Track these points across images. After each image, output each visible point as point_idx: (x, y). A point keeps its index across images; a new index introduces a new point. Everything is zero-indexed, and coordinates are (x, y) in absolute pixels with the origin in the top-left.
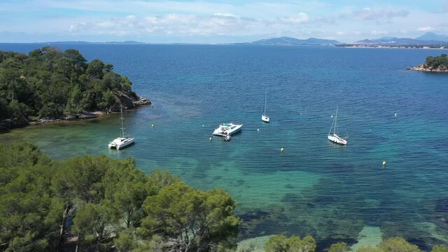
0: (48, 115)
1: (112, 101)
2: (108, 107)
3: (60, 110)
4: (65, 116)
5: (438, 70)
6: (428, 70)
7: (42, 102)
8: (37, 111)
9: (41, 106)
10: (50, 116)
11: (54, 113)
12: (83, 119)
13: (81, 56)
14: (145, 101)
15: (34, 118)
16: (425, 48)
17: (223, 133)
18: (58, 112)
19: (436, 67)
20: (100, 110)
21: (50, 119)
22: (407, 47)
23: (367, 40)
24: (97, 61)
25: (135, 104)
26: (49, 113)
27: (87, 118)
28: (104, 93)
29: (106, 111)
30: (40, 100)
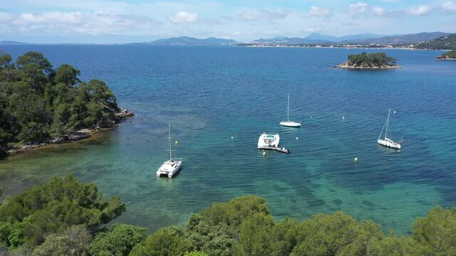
0: (30, 140)
1: (99, 115)
2: (95, 122)
3: (44, 132)
4: (51, 138)
5: (361, 67)
6: (353, 67)
7: (21, 123)
8: (17, 134)
9: (20, 128)
10: (33, 141)
11: (38, 136)
12: (75, 140)
13: (46, 61)
14: (126, 112)
15: (16, 145)
16: (317, 46)
17: (270, 146)
18: (43, 134)
19: (359, 64)
20: (87, 127)
21: (33, 143)
22: (302, 46)
23: (262, 39)
24: (67, 66)
25: (118, 116)
26: (32, 136)
27: (79, 139)
28: (87, 106)
29: (94, 128)
30: (15, 119)
